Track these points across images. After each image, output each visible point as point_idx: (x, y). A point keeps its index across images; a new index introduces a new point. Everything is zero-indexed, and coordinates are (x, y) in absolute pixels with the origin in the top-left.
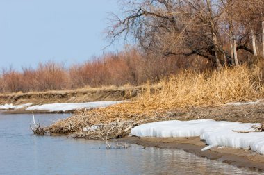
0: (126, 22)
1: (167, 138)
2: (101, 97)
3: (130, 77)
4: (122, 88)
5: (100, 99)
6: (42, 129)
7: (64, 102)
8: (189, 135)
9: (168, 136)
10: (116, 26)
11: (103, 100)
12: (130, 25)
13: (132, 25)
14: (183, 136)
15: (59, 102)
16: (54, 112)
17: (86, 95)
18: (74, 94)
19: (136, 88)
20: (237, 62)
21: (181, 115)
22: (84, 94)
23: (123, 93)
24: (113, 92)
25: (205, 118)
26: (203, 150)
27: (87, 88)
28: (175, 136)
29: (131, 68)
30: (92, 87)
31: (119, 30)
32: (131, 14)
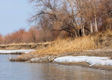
0: (36, 16)
1: (72, 62)
2: (20, 48)
3: (33, 39)
4: (30, 44)
5: (20, 49)
6: (14, 59)
7: (4, 50)
8: (80, 61)
9: (72, 61)
10: (32, 18)
11: (21, 49)
12: (37, 18)
13: (38, 18)
14: (78, 61)
15: (2, 50)
16: (3, 54)
17: (14, 47)
18: (8, 46)
19: (36, 44)
20: (84, 34)
21: (72, 54)
22: (13, 46)
23: (30, 46)
24: (26, 46)
25: (83, 55)
26: (90, 66)
27: (14, 44)
28: (75, 62)
29: (33, 36)
30: (16, 43)
31: (32, 19)
32: (38, 13)
